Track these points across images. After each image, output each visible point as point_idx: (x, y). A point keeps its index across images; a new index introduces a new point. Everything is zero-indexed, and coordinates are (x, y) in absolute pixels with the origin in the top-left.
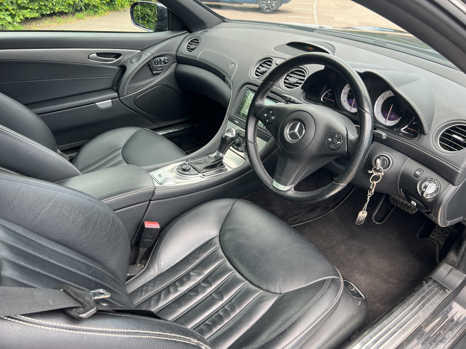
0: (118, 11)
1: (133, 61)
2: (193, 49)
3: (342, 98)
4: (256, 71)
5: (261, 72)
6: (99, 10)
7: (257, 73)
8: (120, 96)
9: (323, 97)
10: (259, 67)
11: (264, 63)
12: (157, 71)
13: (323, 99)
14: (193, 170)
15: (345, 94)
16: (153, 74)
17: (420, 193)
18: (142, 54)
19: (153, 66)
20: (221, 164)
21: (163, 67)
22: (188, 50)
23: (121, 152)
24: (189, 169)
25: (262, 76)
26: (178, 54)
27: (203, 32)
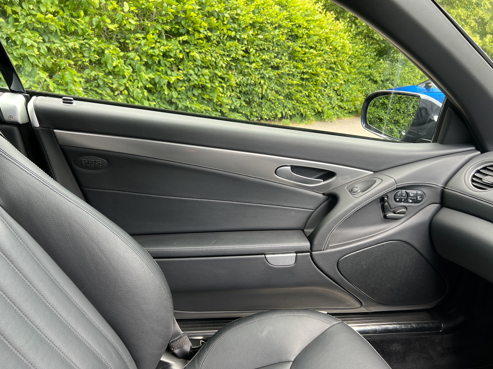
1: (356, 189)
2: (489, 186)
8: (314, 249)
12: (395, 213)
16: (385, 217)
18: (376, 179)
26: (449, 190)
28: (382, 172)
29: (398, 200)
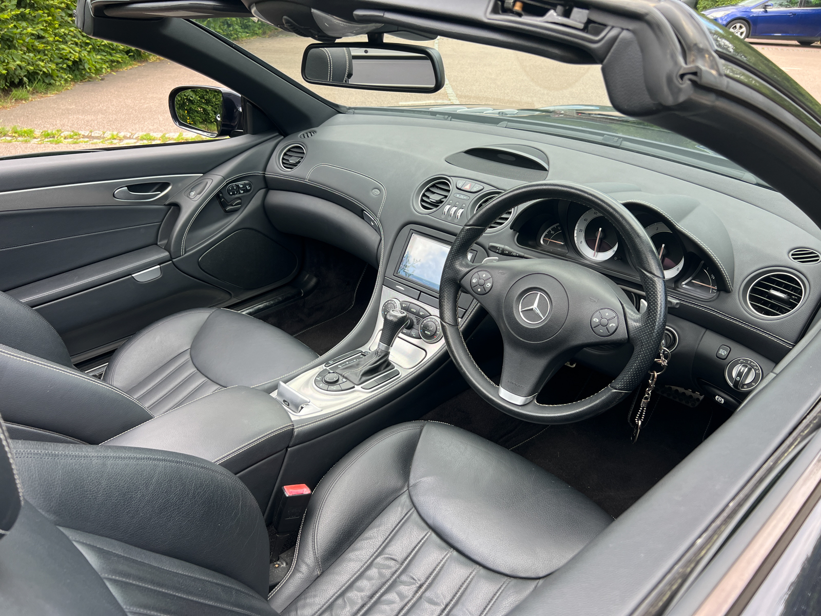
0: (90, 80)
1: (192, 193)
2: (295, 165)
3: (575, 238)
4: (422, 200)
5: (431, 201)
6: (55, 80)
7: (423, 204)
8: (174, 257)
9: (544, 237)
10: (426, 194)
11: (433, 186)
12: (232, 206)
13: (543, 240)
14: (344, 380)
15: (581, 230)
16: (226, 211)
17: (731, 385)
18: (207, 180)
19: (226, 197)
20: (386, 363)
21: (243, 198)
22: (285, 165)
23: (189, 357)
24: (337, 381)
25: (435, 209)
26: (269, 174)
27: (307, 133)
28: (210, 173)
29: (231, 193)
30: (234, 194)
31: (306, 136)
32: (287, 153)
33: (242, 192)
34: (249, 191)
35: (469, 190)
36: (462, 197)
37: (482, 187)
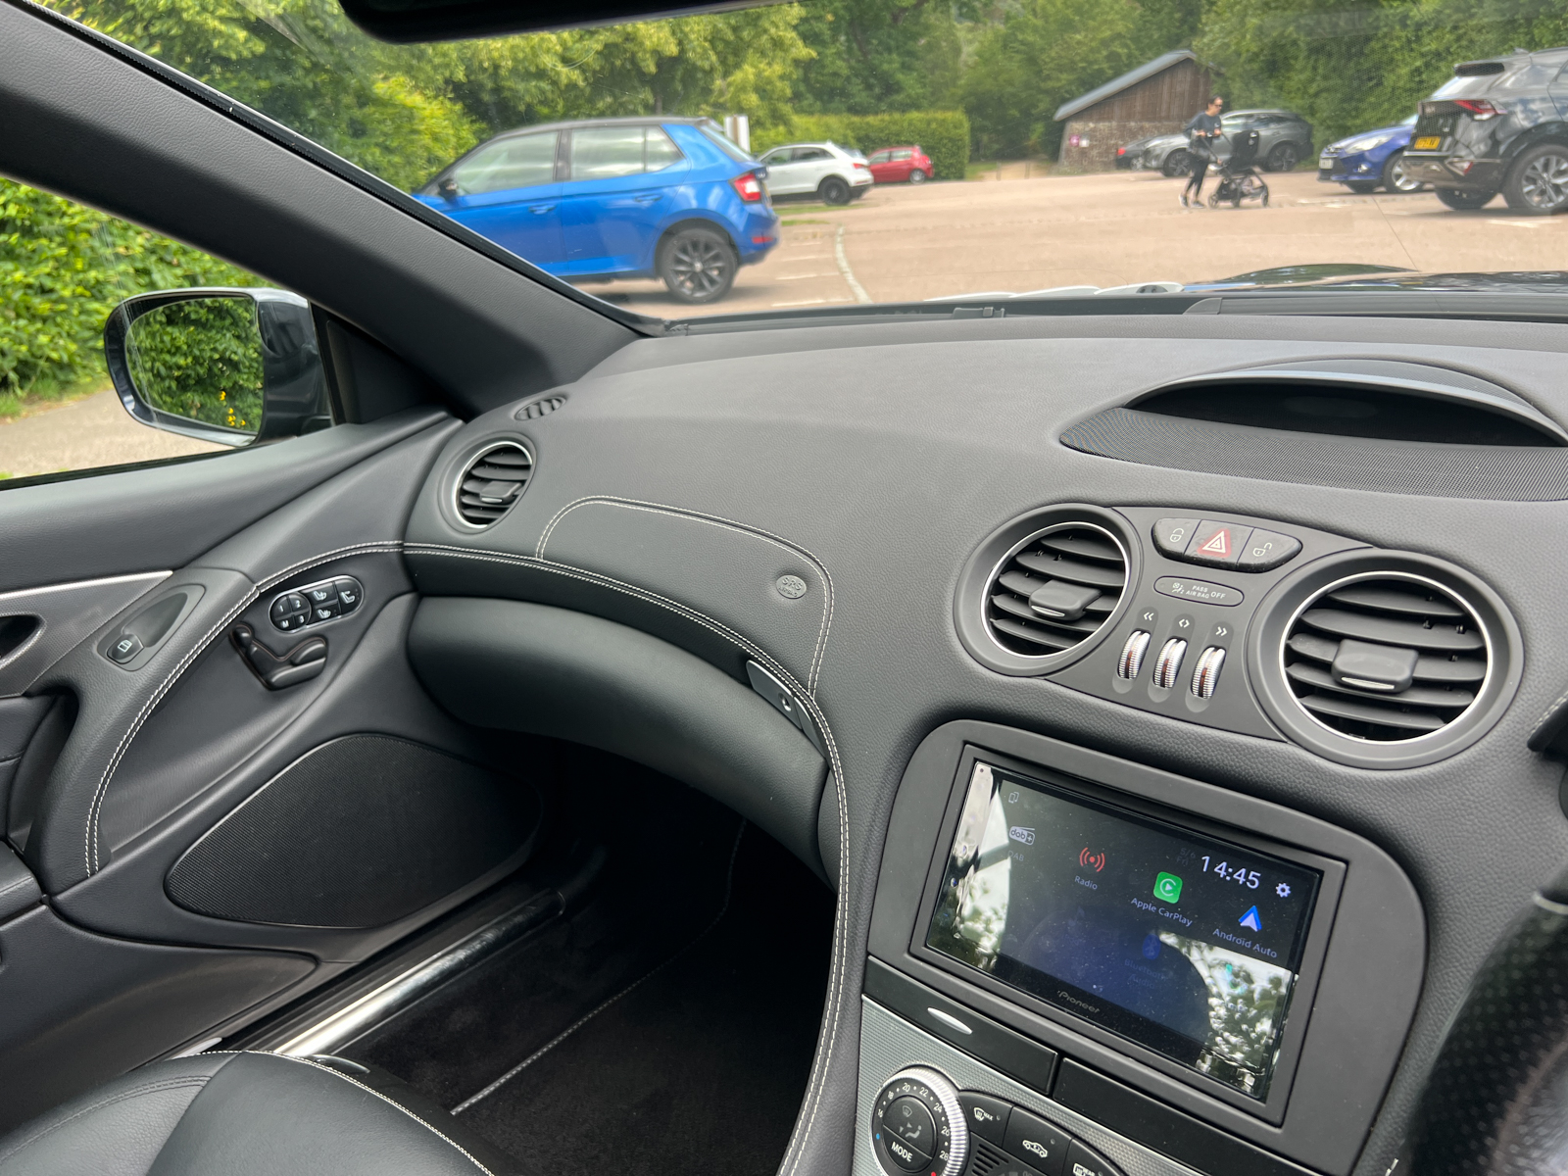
1: (127, 645)
4: (994, 612)
5: (1040, 615)
7: (1003, 626)
8: (55, 887)
10: (1008, 582)
12: (295, 665)
16: (271, 687)
18: (185, 590)
19: (266, 639)
21: (330, 636)
22: (469, 513)
25: (1071, 650)
26: (418, 549)
27: (538, 404)
28: (203, 562)
29: (285, 624)
30: (295, 624)
31: (535, 414)
32: (476, 473)
33: (327, 614)
34: (346, 609)
35: (1232, 559)
36: (1200, 591)
37: (1296, 545)
